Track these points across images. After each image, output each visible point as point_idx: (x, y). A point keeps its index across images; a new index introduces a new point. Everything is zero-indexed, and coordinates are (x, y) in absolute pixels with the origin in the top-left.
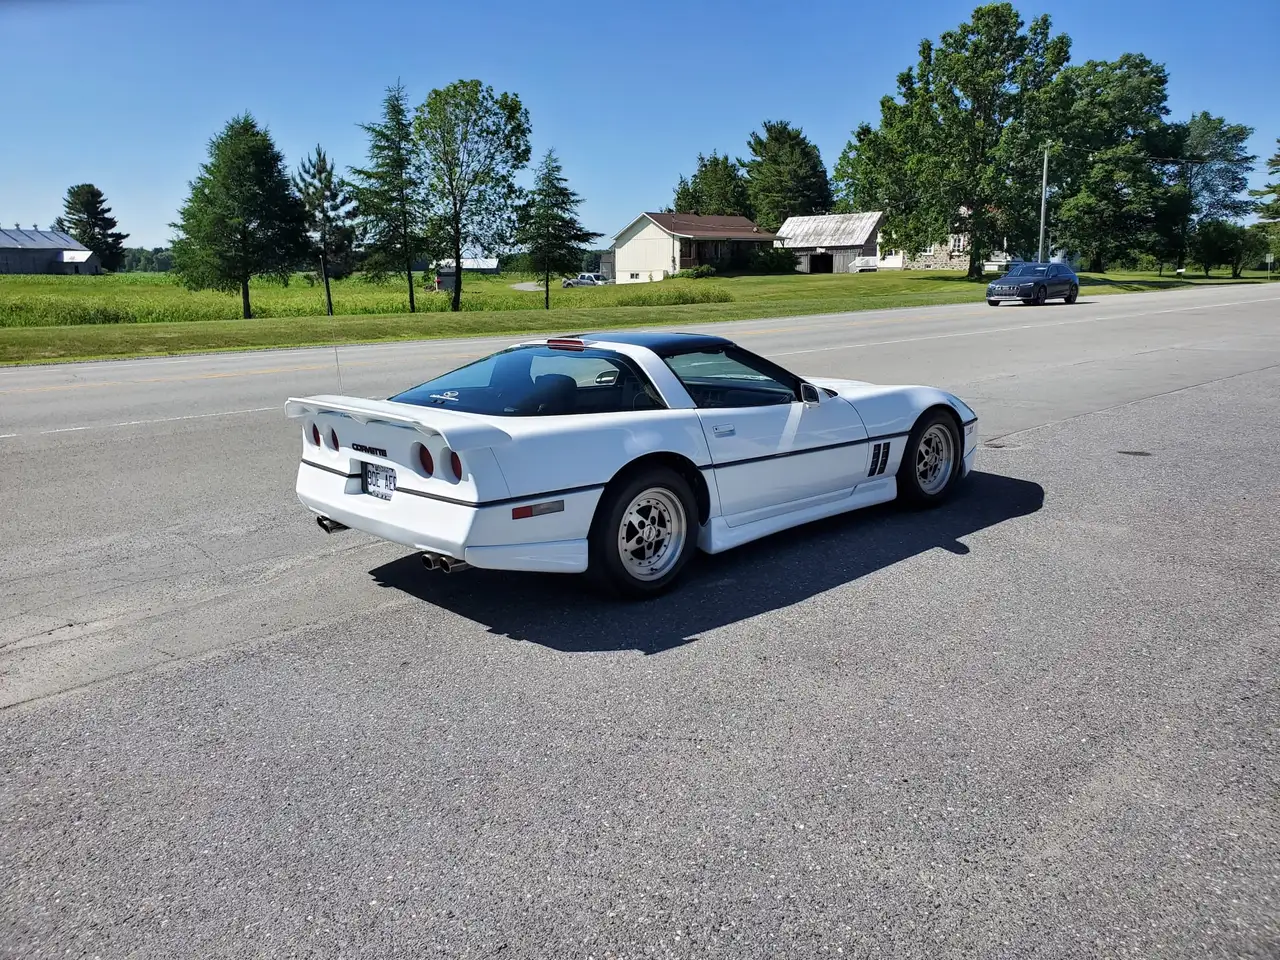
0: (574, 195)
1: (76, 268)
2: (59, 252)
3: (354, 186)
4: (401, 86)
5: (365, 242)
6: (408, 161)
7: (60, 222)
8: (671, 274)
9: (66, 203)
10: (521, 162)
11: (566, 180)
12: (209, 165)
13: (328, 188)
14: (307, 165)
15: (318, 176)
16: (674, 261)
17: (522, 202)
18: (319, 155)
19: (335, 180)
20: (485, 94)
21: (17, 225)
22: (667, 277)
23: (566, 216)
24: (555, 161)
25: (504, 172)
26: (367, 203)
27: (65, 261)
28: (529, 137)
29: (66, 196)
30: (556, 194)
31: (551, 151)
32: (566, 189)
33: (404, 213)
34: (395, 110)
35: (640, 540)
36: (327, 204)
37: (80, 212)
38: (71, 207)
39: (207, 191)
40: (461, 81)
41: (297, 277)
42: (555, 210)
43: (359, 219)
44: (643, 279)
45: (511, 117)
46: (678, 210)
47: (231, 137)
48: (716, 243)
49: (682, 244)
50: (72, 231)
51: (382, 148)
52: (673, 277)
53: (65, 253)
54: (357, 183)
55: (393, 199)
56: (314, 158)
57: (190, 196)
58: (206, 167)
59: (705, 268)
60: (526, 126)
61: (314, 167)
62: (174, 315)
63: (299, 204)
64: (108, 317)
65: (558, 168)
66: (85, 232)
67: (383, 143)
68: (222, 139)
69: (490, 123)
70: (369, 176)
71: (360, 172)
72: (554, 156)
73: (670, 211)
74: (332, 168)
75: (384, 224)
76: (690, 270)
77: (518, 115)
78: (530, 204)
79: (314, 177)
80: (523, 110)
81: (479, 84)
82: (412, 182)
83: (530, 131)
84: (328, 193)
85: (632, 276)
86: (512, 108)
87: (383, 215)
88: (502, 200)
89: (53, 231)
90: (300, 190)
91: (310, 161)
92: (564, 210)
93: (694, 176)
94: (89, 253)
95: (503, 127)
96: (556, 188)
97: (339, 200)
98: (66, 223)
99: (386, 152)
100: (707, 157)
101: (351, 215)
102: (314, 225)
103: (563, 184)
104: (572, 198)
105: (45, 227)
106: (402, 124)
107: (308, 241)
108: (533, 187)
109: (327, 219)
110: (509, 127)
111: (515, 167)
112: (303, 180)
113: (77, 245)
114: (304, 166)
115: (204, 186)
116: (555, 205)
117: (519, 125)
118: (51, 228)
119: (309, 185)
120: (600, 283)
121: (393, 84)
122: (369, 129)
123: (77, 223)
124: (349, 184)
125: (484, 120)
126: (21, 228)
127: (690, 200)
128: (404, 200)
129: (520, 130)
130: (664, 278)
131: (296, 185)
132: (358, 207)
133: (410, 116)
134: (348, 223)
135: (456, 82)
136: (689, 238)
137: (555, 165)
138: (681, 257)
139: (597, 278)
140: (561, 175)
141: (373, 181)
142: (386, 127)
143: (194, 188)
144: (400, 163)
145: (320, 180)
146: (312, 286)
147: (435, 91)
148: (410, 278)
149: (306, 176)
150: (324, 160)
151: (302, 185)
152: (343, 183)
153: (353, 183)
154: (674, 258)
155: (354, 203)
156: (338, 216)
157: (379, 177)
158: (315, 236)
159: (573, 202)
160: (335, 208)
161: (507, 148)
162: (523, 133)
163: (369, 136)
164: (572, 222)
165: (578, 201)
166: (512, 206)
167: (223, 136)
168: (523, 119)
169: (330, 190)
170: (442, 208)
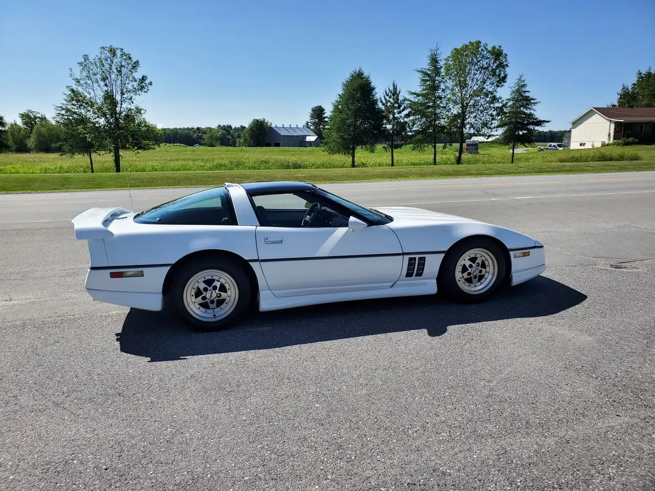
0: (534, 99)
1: (311, 144)
2: (305, 137)
3: (411, 101)
4: (438, 48)
5: (413, 129)
6: (438, 87)
7: (307, 123)
8: (606, 143)
9: (310, 115)
10: (501, 83)
11: (529, 92)
12: (341, 95)
13: (397, 102)
14: (388, 91)
15: (392, 97)
16: (609, 135)
17: (500, 105)
18: (394, 86)
19: (401, 98)
20: (483, 48)
21: (297, 125)
22: (604, 145)
23: (528, 112)
24: (524, 81)
25: (491, 90)
26: (416, 109)
27: (307, 140)
28: (507, 69)
29: (311, 111)
30: (522, 99)
31: (521, 77)
32: (528, 97)
33: (435, 114)
34: (434, 61)
35: (204, 298)
36: (396, 111)
37: (315, 118)
38: (312, 117)
39: (340, 107)
40: (470, 42)
41: (379, 147)
42: (522, 108)
43: (411, 118)
44: (588, 146)
45: (496, 60)
46: (619, 105)
47: (351, 80)
48: (641, 124)
49: (615, 126)
50: (311, 127)
51: (427, 81)
52: (608, 145)
53: (307, 137)
54: (412, 99)
55: (429, 107)
56: (391, 88)
57: (332, 109)
58: (340, 95)
59: (630, 139)
60: (505, 63)
61: (391, 92)
62: (323, 166)
63: (381, 111)
64: (297, 166)
65: (524, 86)
66: (316, 128)
67: (427, 78)
68: (348, 81)
69: (484, 63)
70: (418, 95)
71: (414, 94)
72: (522, 79)
73: (614, 106)
74: (399, 92)
75: (424, 120)
76: (620, 141)
77: (501, 58)
78: (504, 106)
79: (390, 97)
80: (504, 55)
81: (480, 42)
82: (440, 98)
83: (508, 66)
84: (397, 105)
85: (581, 145)
86: (497, 54)
87: (423, 115)
88: (488, 104)
89: (303, 128)
90: (383, 104)
91: (389, 90)
92: (526, 108)
93: (634, 84)
94: (316, 137)
95: (492, 65)
96: (523, 96)
97: (402, 108)
98: (309, 124)
99: (428, 83)
100: (644, 72)
101: (408, 116)
102: (389, 122)
103: (527, 94)
104: (532, 101)
105: (300, 126)
106: (437, 67)
107: (385, 129)
108: (509, 97)
109: (394, 118)
110: (495, 64)
111: (498, 86)
112: (386, 99)
113: (313, 134)
114: (386, 92)
115: (339, 105)
116: (521, 106)
117: (501, 63)
118: (303, 126)
119: (387, 101)
120: (561, 149)
121: (434, 48)
122: (420, 71)
123: (314, 124)
124: (408, 100)
125: (481, 62)
126: (292, 127)
127: (628, 99)
128: (435, 106)
129: (502, 66)
130: (602, 146)
131: (382, 102)
132: (411, 112)
133: (442, 63)
134: (406, 120)
135: (467, 43)
136: (621, 122)
137: (523, 83)
138: (614, 133)
139: (560, 146)
140: (527, 89)
141: (420, 98)
142: (429, 70)
143: (335, 106)
144: (434, 88)
145: (393, 99)
146: (386, 152)
147: (455, 49)
148: (435, 147)
149: (387, 97)
150: (396, 89)
151: (384, 102)
152: (405, 99)
153: (411, 99)
154: (610, 134)
155: (409, 110)
156: (401, 117)
157: (423, 95)
158: (389, 127)
159: (532, 104)
160: (399, 113)
161: (493, 76)
162: (503, 67)
163: (420, 75)
164: (531, 115)
165: (536, 103)
166: (494, 108)
167: (349, 80)
168: (504, 60)
169: (398, 103)
170: (456, 110)
